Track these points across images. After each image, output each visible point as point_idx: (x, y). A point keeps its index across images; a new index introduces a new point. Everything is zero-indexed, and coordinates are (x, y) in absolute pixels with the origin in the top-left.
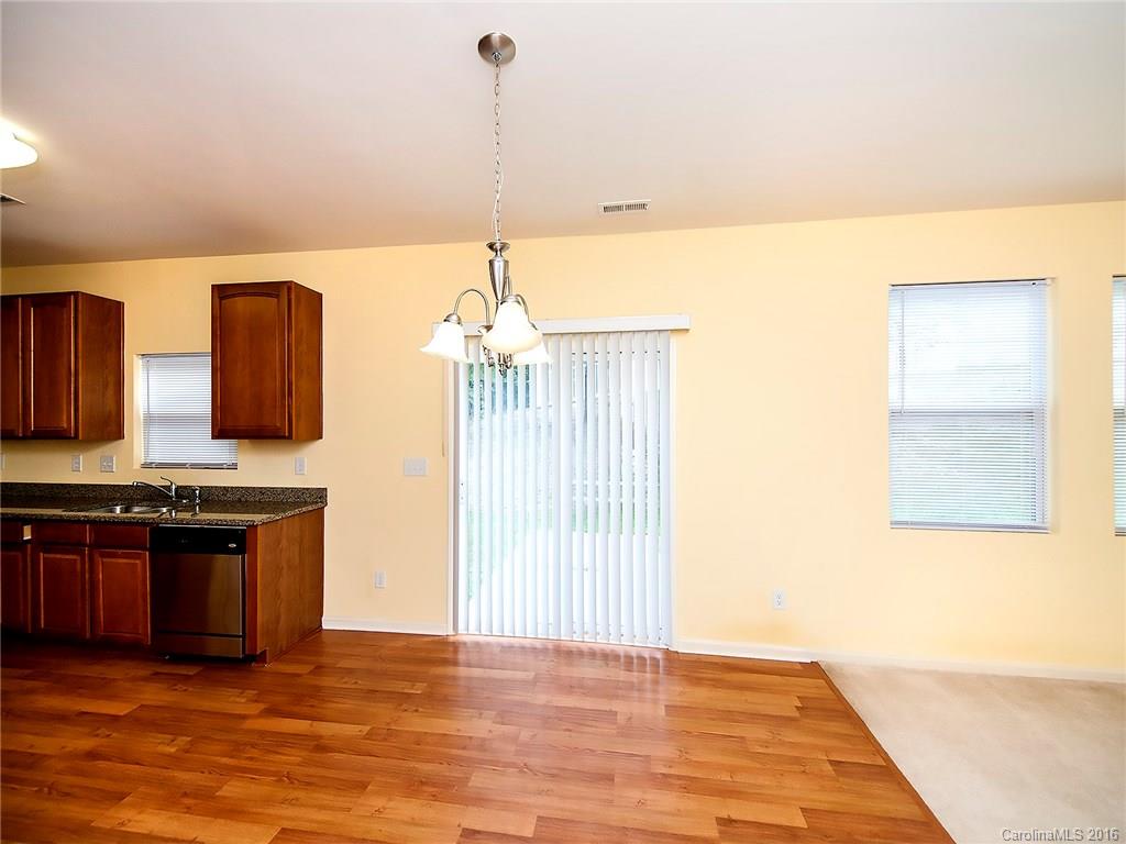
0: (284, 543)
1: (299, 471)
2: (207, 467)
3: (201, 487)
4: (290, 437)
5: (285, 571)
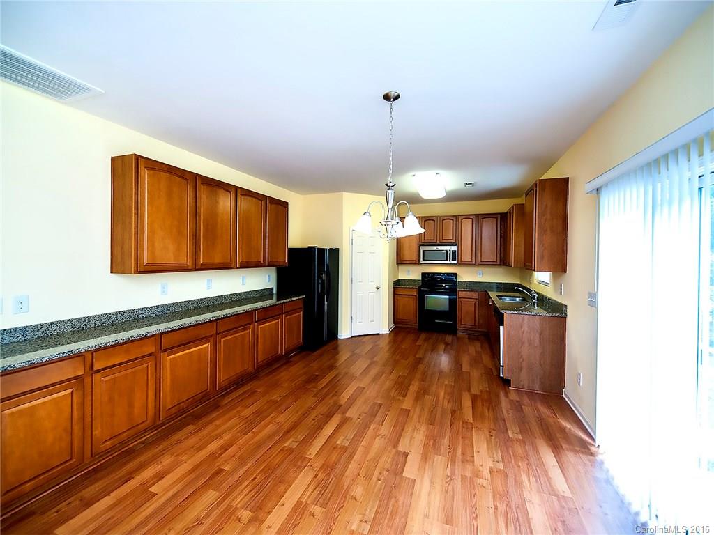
0: (525, 328)
1: (561, 292)
4: (534, 270)
5: (526, 344)
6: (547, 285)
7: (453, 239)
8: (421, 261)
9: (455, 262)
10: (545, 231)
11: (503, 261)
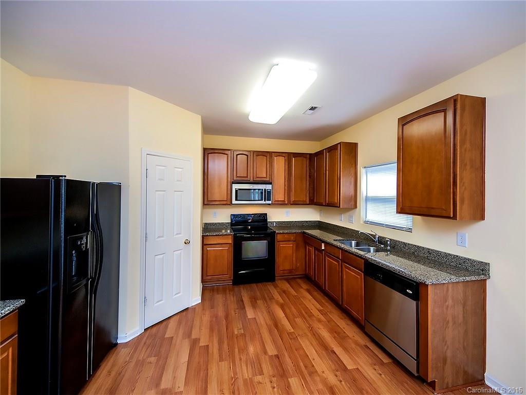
0: (450, 302)
1: (462, 243)
2: (394, 228)
3: (391, 240)
4: (455, 217)
5: (450, 324)
6: (409, 230)
7: (266, 178)
8: (234, 202)
9: (270, 202)
10: (466, 165)
11: (313, 201)
